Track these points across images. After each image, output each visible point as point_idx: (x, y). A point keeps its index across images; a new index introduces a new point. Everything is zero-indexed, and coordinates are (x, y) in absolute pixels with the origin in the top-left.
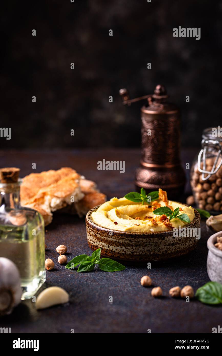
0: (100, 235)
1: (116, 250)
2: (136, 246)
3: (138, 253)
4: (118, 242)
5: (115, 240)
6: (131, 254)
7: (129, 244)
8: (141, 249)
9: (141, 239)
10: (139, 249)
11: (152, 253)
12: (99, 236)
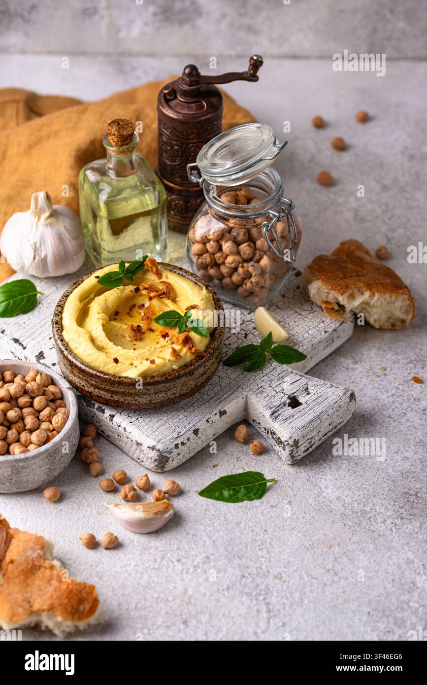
0: (96, 382)
1: (125, 400)
2: (156, 393)
3: (158, 401)
4: (128, 393)
5: (123, 390)
6: (148, 402)
7: (146, 393)
8: (163, 394)
9: (163, 385)
10: (160, 395)
11: (177, 395)
12: (94, 382)
